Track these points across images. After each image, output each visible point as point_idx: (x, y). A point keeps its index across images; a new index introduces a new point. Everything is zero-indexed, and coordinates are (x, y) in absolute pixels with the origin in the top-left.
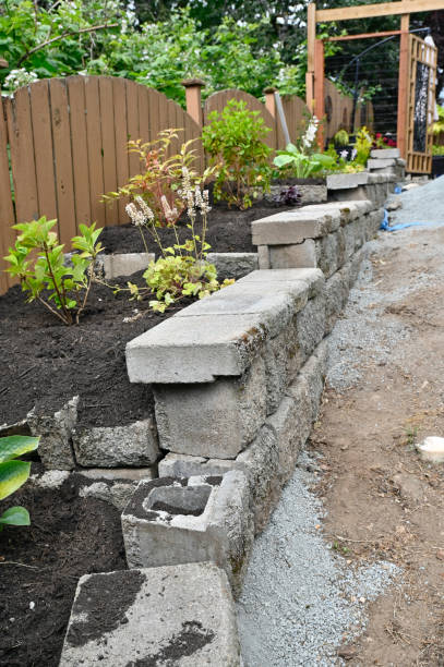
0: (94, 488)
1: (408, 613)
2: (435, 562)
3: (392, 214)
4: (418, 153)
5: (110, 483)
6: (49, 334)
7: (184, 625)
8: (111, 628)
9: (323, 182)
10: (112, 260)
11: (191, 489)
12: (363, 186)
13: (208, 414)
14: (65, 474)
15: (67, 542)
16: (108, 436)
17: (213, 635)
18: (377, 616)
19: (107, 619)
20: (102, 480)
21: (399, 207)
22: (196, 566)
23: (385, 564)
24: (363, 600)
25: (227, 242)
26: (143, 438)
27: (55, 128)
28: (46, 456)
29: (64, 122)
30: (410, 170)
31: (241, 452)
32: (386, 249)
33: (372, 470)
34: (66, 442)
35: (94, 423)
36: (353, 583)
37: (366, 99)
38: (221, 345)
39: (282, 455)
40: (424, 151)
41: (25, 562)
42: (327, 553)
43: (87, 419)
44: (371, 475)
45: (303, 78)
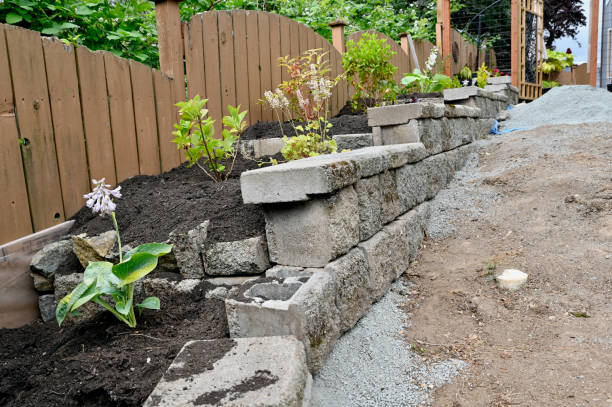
0: (216, 291)
1: (468, 396)
2: (500, 359)
3: (501, 123)
4: (529, 84)
5: (229, 287)
6: (200, 186)
7: (257, 373)
8: (198, 372)
9: (440, 95)
10: (260, 143)
11: (285, 286)
12: (473, 97)
13: (305, 229)
14: (197, 281)
15: (188, 325)
16: (228, 248)
17: (278, 379)
18: (441, 399)
19: (197, 366)
20: (224, 285)
21: (507, 118)
22: (279, 337)
23: (455, 361)
24: (431, 386)
25: (349, 127)
26: (253, 249)
27: (221, 45)
28: (183, 267)
29: (229, 44)
30: (523, 97)
31: (331, 261)
32: (492, 144)
33: (454, 293)
34: (197, 255)
35: (218, 239)
36: (425, 374)
37: (488, 46)
38: (313, 168)
39: (372, 273)
40: (534, 82)
41: (152, 335)
42: (407, 352)
43: (214, 236)
44: (453, 297)
45: (434, 28)
